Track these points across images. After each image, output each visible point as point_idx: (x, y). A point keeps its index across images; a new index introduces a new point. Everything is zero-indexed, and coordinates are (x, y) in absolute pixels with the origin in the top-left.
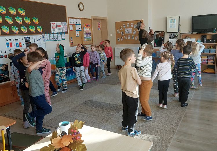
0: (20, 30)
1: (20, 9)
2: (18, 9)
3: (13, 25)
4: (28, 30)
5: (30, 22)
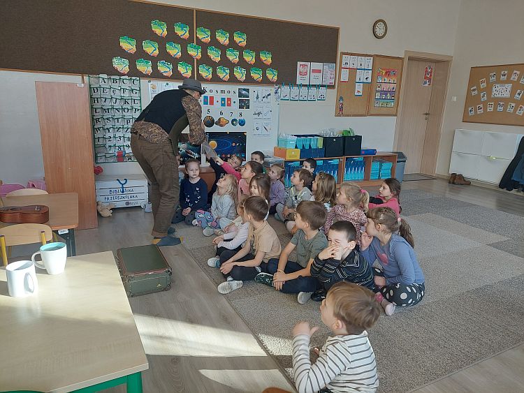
0: (232, 73)
1: (238, 34)
2: (235, 34)
3: (220, 63)
4: (248, 76)
5: (254, 60)
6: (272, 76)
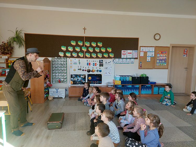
0: (97, 55)
1: (99, 43)
4: (103, 56)
5: (105, 50)
6: (112, 55)
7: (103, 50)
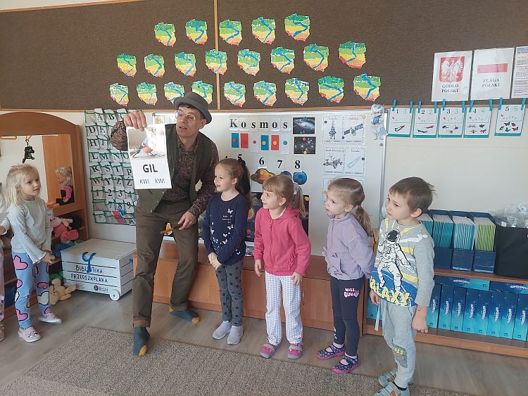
0: (281, 92)
1: (293, 18)
2: (287, 21)
4: (313, 93)
6: (367, 88)
7: (316, 59)
